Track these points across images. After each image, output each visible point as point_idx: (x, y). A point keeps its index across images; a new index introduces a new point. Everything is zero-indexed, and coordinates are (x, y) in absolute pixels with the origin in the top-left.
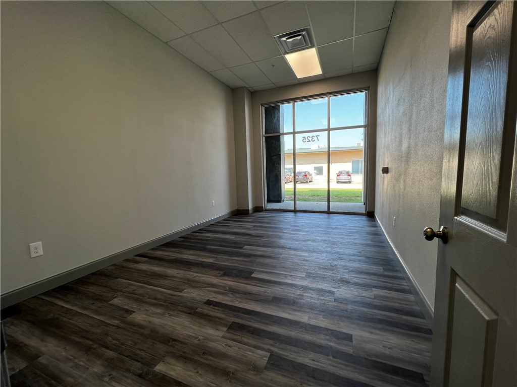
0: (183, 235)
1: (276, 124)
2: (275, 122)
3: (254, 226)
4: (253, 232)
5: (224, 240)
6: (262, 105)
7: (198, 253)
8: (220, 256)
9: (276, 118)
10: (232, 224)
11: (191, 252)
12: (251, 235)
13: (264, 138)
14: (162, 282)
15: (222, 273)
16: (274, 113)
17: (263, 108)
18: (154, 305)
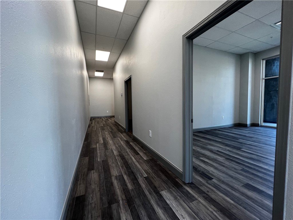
0: (207, 130)
1: (275, 71)
2: (274, 69)
3: (249, 133)
4: (247, 135)
5: (227, 135)
6: (263, 60)
7: (214, 137)
8: (224, 140)
9: (275, 66)
10: (234, 130)
11: (211, 136)
12: (245, 136)
13: (264, 81)
14: (199, 142)
15: (225, 145)
16: (274, 63)
17: (264, 61)
18: (197, 146)
